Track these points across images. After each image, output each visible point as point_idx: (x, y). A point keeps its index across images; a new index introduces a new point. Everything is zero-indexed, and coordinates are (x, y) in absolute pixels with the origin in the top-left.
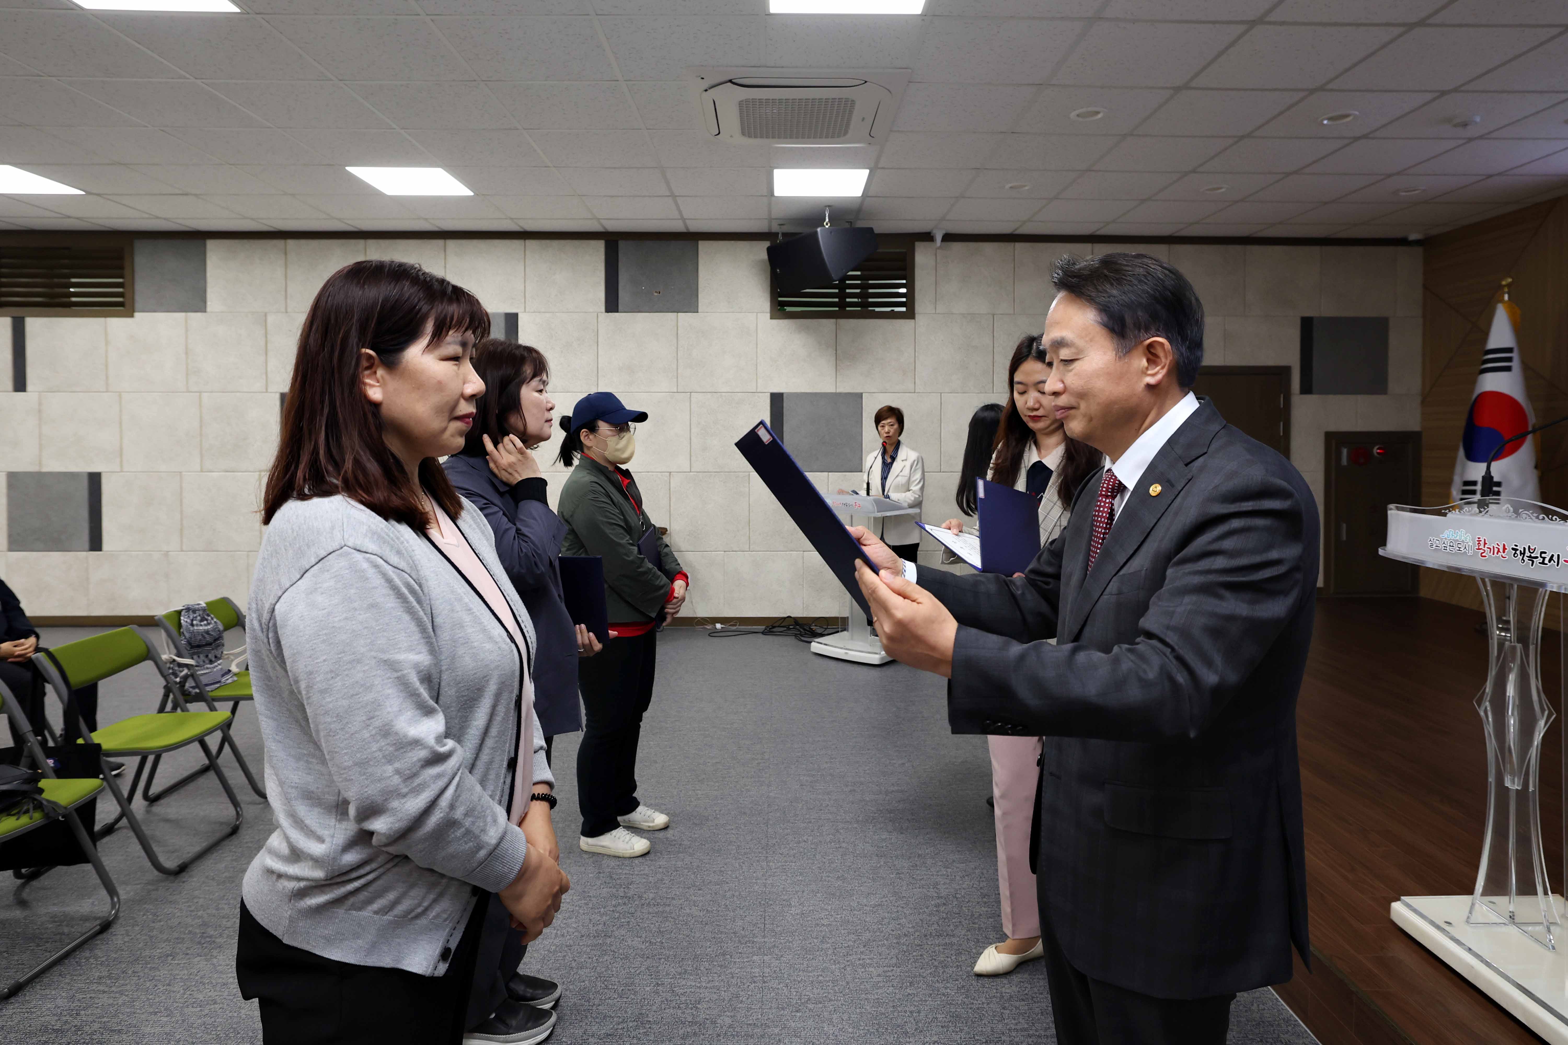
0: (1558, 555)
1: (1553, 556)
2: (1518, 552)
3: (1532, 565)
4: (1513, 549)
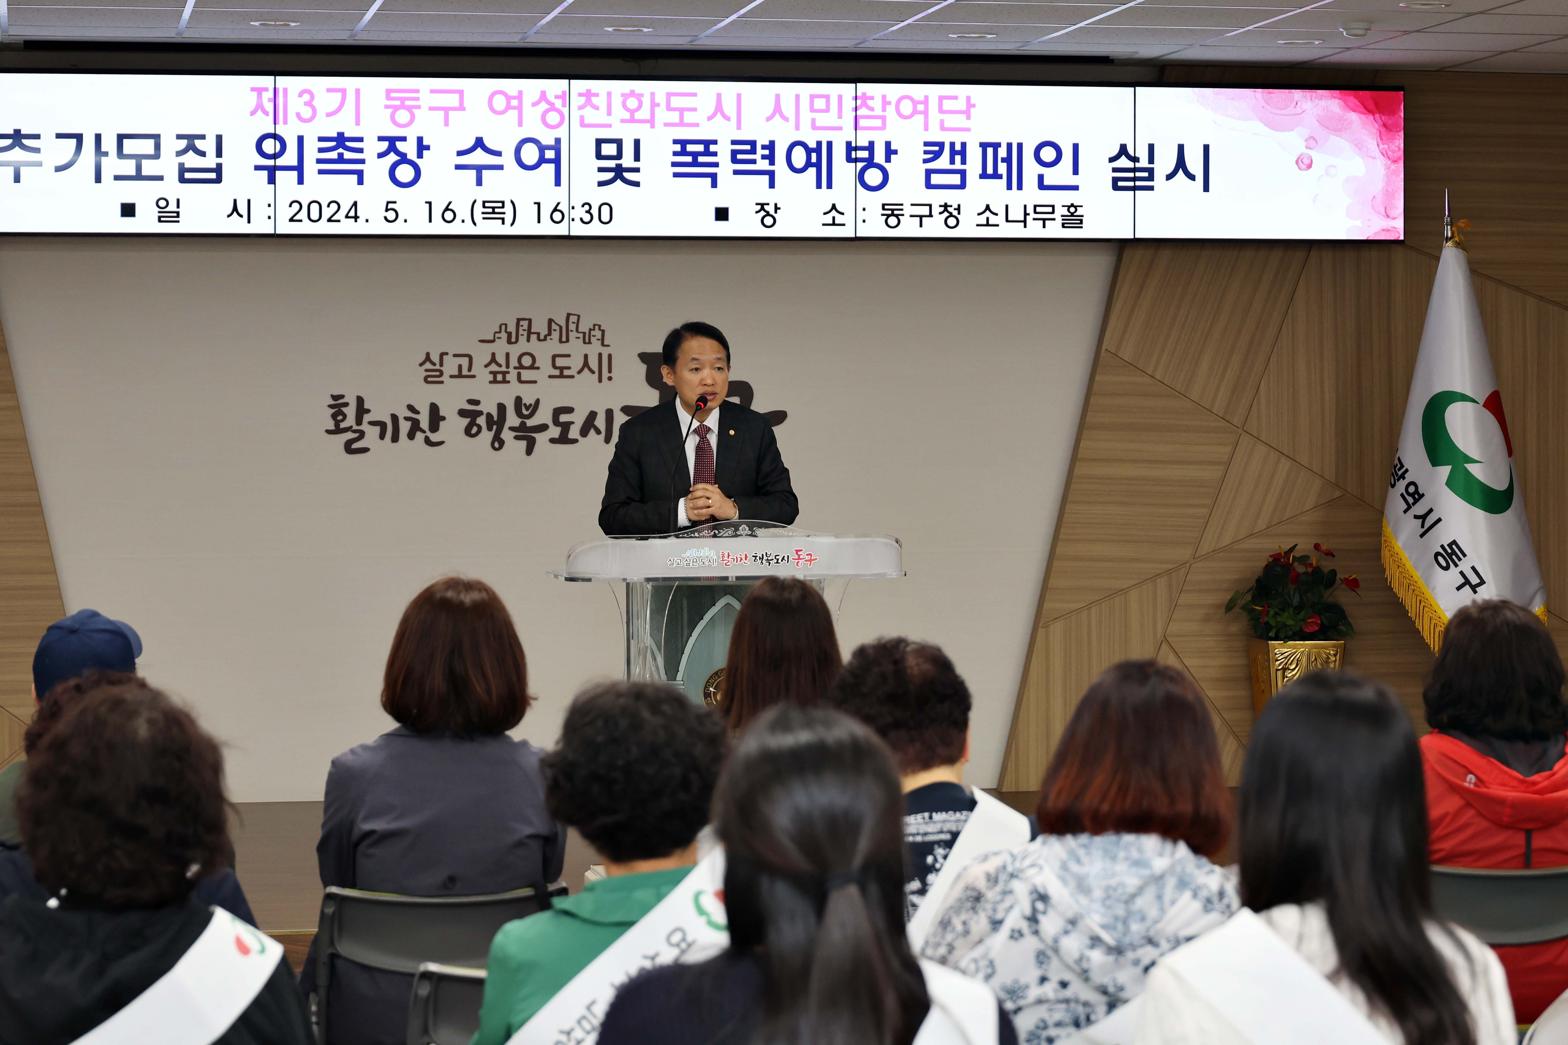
0: (788, 556)
1: (784, 557)
2: (758, 558)
3: (769, 565)
4: (753, 556)
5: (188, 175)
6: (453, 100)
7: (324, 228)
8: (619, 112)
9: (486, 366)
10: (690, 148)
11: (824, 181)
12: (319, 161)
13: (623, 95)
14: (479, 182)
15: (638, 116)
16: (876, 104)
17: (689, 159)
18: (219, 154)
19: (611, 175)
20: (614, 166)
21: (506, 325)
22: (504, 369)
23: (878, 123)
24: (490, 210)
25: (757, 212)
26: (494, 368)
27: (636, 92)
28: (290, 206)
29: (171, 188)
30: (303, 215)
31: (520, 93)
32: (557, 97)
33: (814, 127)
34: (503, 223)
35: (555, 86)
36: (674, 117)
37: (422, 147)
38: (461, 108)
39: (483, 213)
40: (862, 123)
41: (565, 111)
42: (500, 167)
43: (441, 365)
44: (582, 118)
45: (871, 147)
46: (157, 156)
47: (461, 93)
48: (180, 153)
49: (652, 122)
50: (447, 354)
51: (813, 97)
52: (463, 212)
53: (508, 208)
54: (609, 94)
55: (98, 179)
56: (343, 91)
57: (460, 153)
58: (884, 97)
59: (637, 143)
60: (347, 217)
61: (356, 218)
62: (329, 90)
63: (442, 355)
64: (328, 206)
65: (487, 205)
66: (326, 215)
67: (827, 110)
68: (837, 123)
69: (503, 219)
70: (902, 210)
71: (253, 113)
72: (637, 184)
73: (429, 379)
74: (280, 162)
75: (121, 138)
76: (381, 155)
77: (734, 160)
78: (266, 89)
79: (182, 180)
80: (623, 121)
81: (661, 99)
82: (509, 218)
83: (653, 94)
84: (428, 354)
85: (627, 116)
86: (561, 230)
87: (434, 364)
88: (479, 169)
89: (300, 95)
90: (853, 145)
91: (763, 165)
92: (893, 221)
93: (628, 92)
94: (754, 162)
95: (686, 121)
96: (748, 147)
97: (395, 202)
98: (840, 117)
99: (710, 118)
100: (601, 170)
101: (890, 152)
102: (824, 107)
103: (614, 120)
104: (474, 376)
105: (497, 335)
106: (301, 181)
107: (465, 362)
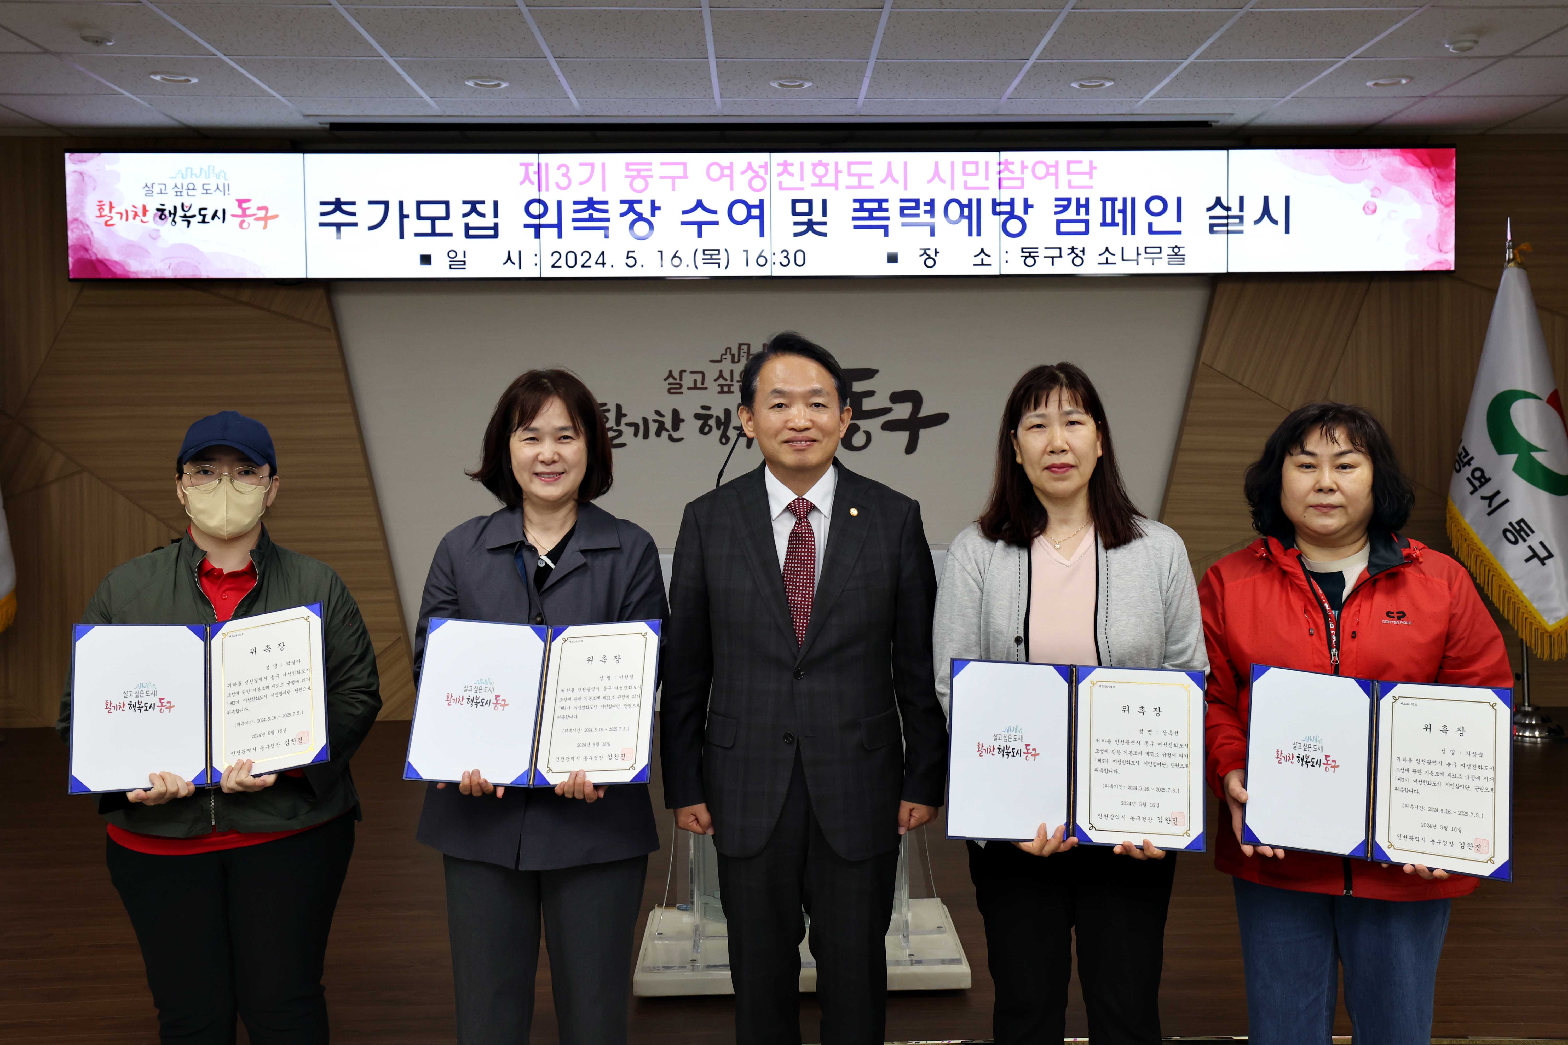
5: (471, 232)
6: (678, 171)
7: (578, 272)
8: (810, 178)
9: (716, 380)
10: (867, 205)
11: (975, 229)
12: (574, 220)
13: (813, 164)
14: (700, 235)
15: (824, 181)
16: (1016, 168)
17: (866, 214)
18: (496, 215)
19: (804, 228)
20: (806, 221)
21: (730, 348)
22: (729, 382)
23: (1018, 183)
24: (709, 257)
25: (921, 256)
26: (721, 381)
27: (823, 162)
28: (552, 255)
29: (459, 242)
30: (562, 262)
31: (732, 164)
32: (760, 167)
33: (966, 187)
34: (719, 267)
35: (758, 158)
36: (854, 181)
37: (654, 208)
38: (685, 176)
39: (703, 259)
40: (1005, 183)
41: (767, 177)
42: (716, 223)
43: (681, 379)
44: (780, 183)
45: (1012, 203)
46: (447, 217)
47: (684, 164)
48: (465, 215)
49: (836, 185)
50: (685, 371)
51: (965, 163)
52: (687, 258)
53: (723, 255)
54: (802, 164)
55: (402, 236)
56: (592, 165)
57: (685, 212)
58: (1022, 163)
59: (824, 202)
60: (596, 263)
61: (603, 264)
62: (581, 164)
63: (682, 372)
64: (582, 255)
65: (706, 252)
66: (579, 263)
67: (976, 174)
68: (984, 183)
69: (719, 264)
70: (1037, 252)
71: (522, 183)
72: (824, 235)
73: (672, 391)
74: (543, 221)
75: (419, 203)
76: (623, 215)
77: (902, 214)
78: (532, 164)
79: (468, 236)
80: (813, 185)
81: (843, 167)
82: (723, 263)
83: (836, 164)
84: (671, 372)
85: (816, 181)
86: (765, 272)
87: (675, 379)
88: (700, 224)
89: (559, 168)
90: (998, 201)
91: (926, 218)
92: (1030, 261)
93: (817, 162)
94: (918, 215)
95: (863, 184)
96: (913, 204)
97: (634, 252)
98: (987, 178)
99: (882, 182)
100: (796, 224)
101: (1027, 206)
102: (974, 171)
103: (806, 184)
104: (706, 388)
105: (724, 357)
106: (560, 236)
107: (699, 377)
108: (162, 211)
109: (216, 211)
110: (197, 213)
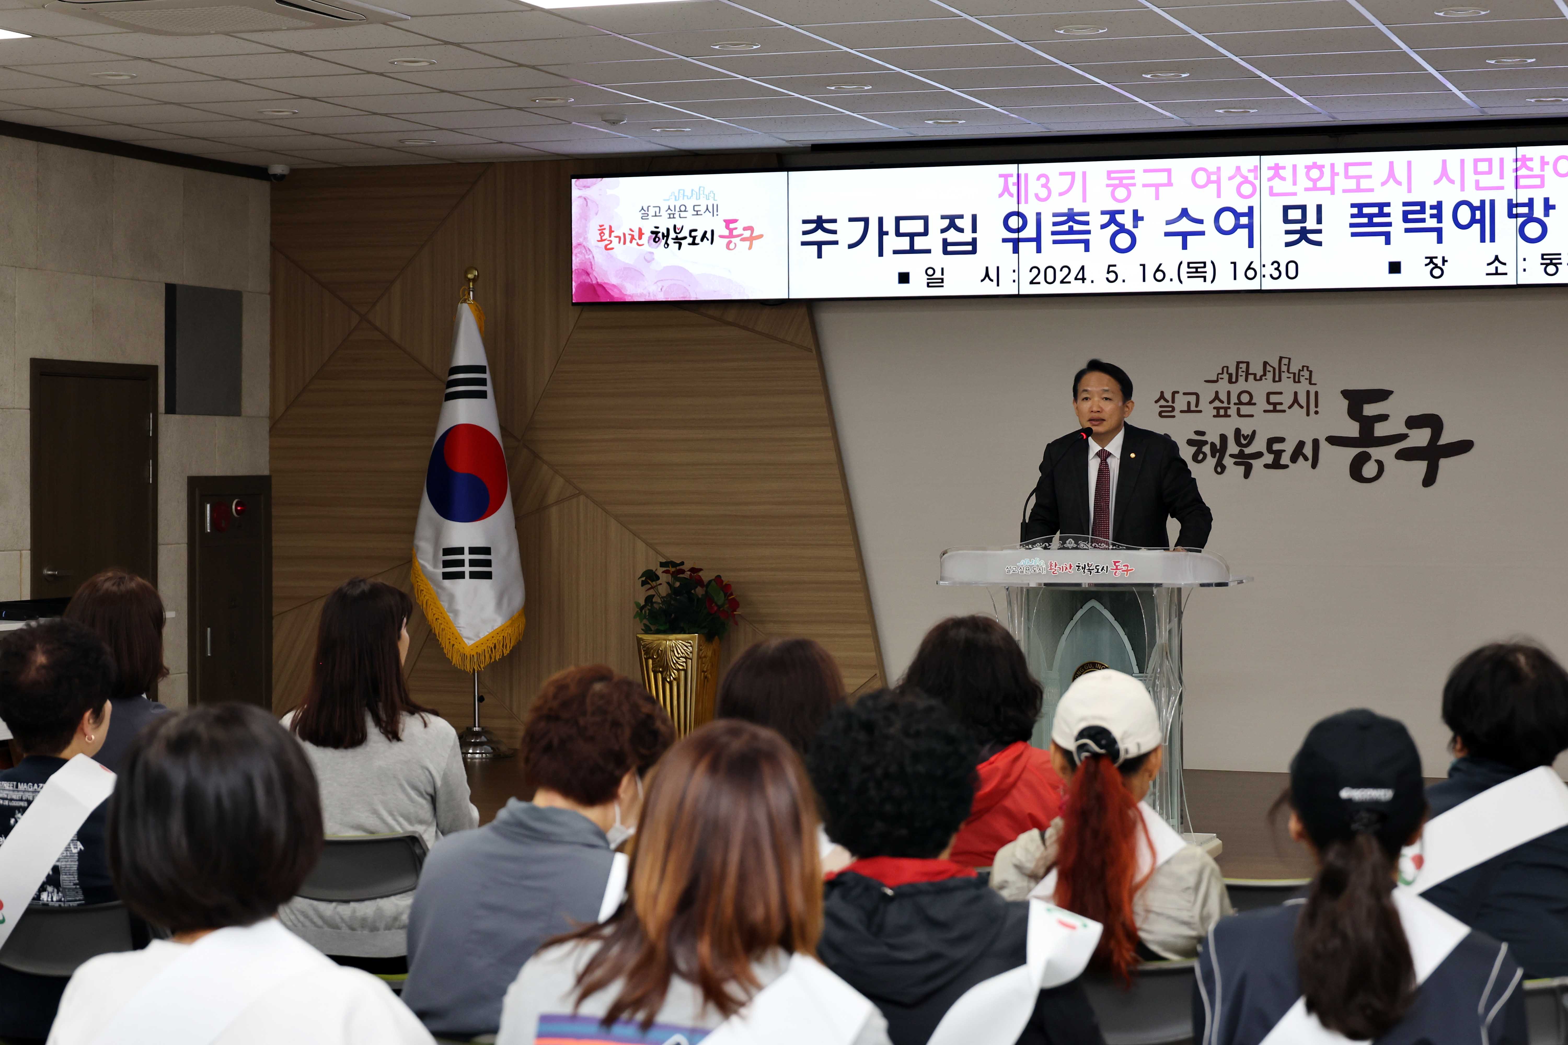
0: (1107, 567)
1: (1103, 567)
2: (1081, 568)
3: (1092, 574)
4: (1077, 566)
5: (950, 248)
6: (1162, 178)
7: (1057, 288)
8: (1304, 182)
9: (1211, 402)
10: (1366, 210)
11: (1489, 235)
12: (1054, 233)
13: (1306, 167)
14: (1185, 247)
15: (1320, 184)
16: (1535, 165)
17: (1365, 220)
18: (974, 230)
19: (1297, 236)
20: (1299, 229)
21: (1227, 367)
22: (1225, 405)
23: (1537, 181)
24: (1194, 270)
25: (1426, 265)
26: (1217, 404)
27: (1318, 164)
28: (1031, 271)
29: (937, 259)
30: (1041, 278)
31: (1219, 169)
32: (1250, 171)
33: (1478, 188)
34: (1205, 281)
35: (1247, 162)
36: (1352, 183)
37: (1137, 218)
38: (1169, 184)
39: (1188, 273)
40: (1522, 182)
41: (1257, 183)
42: (1202, 233)
43: (1173, 402)
44: (1271, 188)
45: (1530, 204)
46: (925, 233)
47: (1169, 171)
48: (943, 231)
49: (1332, 189)
50: (1178, 392)
51: (1476, 161)
52: (1171, 273)
53: (1209, 268)
54: (1295, 167)
55: (881, 254)
56: (1073, 174)
57: (1169, 223)
58: (1542, 158)
59: (1319, 208)
60: (1076, 279)
61: (1083, 279)
62: (1061, 174)
63: (1174, 393)
64: (1061, 270)
65: (1191, 265)
66: (1059, 279)
67: (1490, 172)
68: (1500, 183)
69: (1205, 278)
70: (1560, 259)
71: (1001, 195)
72: (1319, 244)
73: (1163, 414)
74: (1022, 235)
75: (898, 219)
76: (1103, 227)
77: (1406, 220)
78: (1011, 175)
79: (946, 252)
80: (1307, 189)
81: (1339, 168)
82: (1209, 276)
83: (1332, 165)
84: (1162, 393)
85: (1310, 184)
86: (1254, 285)
87: (1167, 401)
88: (1184, 235)
89: (1038, 179)
90: (1514, 202)
91: (1432, 223)
92: (1551, 269)
93: (1311, 164)
94: (1423, 220)
95: (1362, 187)
96: (1418, 208)
97: (1115, 266)
98: (1502, 177)
99: (1384, 184)
100: (1288, 232)
101: (1548, 207)
102: (1486, 169)
103: (1299, 189)
104: (1200, 411)
105: (1220, 376)
106: (1039, 250)
107: (1193, 399)
108: (656, 233)
109: (705, 232)
110: (688, 235)
